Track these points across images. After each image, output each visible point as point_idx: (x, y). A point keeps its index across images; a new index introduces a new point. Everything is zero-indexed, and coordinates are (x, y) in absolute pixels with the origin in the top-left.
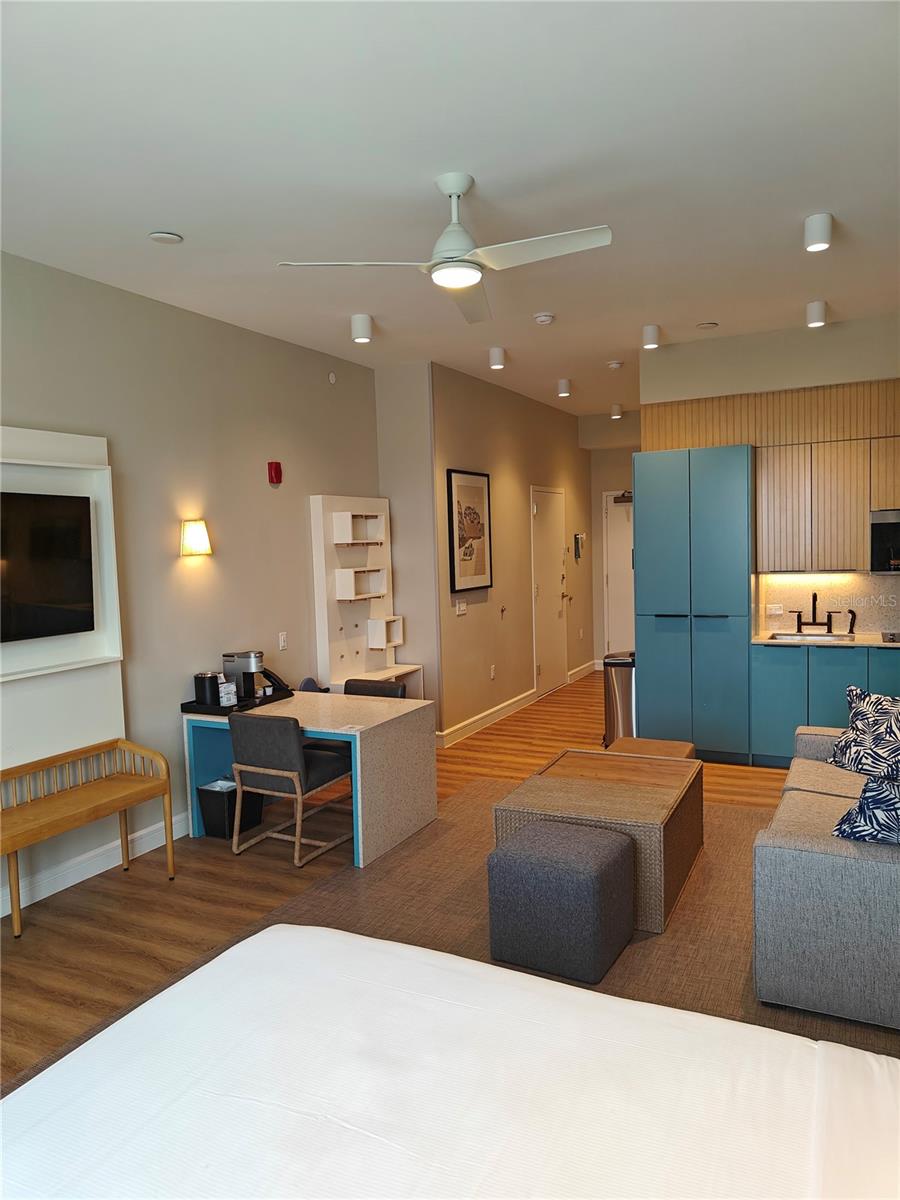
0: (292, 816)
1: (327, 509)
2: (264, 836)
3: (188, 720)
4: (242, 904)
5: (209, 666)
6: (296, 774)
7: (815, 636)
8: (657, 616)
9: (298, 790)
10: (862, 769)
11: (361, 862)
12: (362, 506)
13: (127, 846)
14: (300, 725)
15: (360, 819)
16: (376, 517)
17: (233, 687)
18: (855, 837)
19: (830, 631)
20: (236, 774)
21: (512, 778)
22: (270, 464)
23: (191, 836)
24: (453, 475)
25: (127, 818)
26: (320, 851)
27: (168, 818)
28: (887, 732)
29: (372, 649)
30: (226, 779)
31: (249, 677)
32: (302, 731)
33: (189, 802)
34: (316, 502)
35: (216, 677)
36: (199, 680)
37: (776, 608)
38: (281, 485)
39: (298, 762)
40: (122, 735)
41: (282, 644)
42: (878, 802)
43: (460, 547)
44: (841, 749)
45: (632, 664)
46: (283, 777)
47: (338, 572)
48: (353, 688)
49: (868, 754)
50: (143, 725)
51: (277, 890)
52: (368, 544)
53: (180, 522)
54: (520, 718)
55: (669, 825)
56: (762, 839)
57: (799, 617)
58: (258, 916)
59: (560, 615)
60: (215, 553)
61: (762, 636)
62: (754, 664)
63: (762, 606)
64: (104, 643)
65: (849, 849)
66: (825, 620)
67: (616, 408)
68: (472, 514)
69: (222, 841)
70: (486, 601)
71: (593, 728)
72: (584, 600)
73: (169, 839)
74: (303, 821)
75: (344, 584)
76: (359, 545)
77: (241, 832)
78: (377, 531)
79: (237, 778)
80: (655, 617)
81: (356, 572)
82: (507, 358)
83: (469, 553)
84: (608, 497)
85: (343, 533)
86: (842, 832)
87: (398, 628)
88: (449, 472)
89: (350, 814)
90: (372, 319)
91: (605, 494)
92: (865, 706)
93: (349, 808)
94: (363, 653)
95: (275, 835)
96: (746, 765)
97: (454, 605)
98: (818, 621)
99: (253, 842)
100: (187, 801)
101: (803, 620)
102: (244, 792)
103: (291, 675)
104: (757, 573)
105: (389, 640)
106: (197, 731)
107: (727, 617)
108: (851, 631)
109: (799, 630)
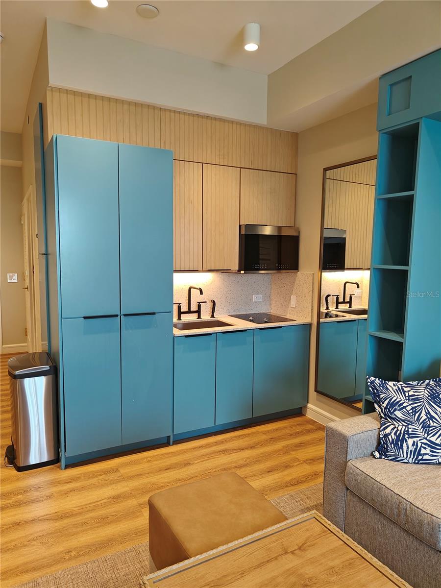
8: (85, 318)
19: (199, 315)
66: (197, 309)
96: (168, 445)
98: (192, 310)
107: (154, 313)
108: (213, 316)
109: (179, 318)
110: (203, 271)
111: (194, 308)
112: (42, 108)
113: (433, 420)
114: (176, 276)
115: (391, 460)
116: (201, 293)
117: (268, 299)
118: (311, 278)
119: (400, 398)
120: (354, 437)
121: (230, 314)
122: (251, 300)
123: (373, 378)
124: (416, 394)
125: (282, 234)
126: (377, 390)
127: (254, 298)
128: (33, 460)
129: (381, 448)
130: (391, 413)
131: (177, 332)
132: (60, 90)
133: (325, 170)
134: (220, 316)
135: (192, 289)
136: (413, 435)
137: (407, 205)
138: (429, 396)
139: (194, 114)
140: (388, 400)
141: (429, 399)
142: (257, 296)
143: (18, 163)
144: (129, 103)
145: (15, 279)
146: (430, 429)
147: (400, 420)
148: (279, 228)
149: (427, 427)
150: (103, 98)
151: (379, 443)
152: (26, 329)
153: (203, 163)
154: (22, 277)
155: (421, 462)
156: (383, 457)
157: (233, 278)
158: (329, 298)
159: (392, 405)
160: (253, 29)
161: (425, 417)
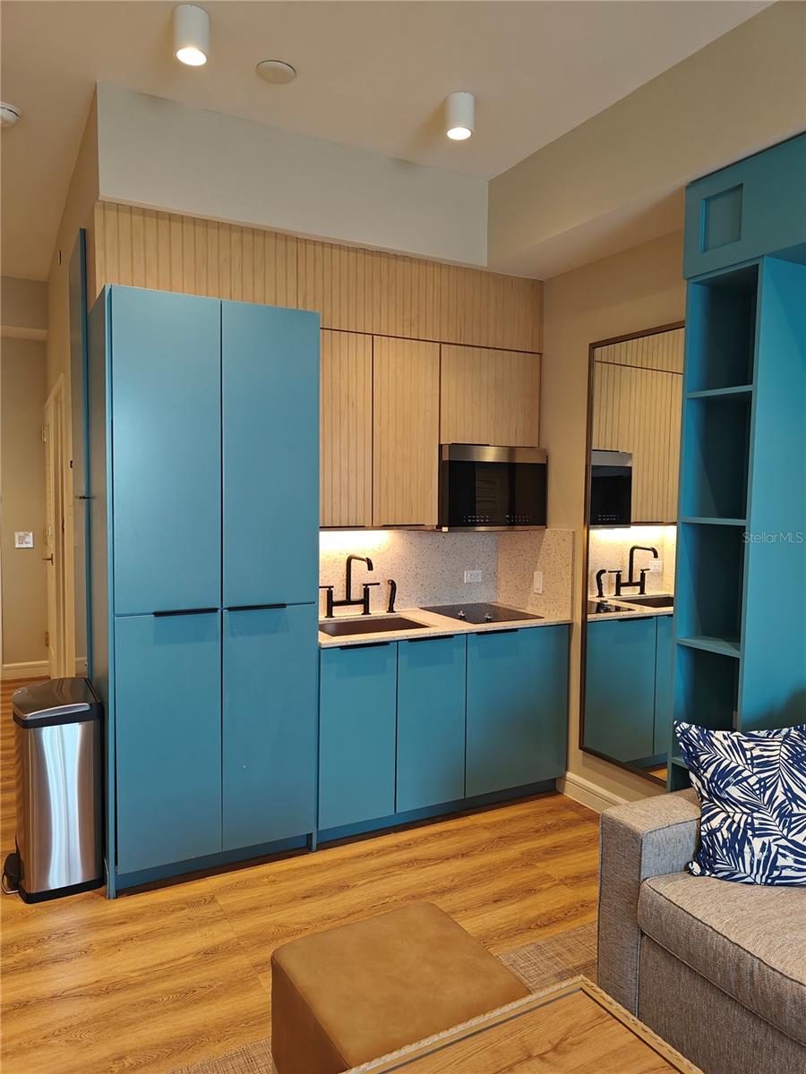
8: (157, 614)
19: (367, 611)
66: (361, 597)
98: (352, 599)
101: (334, 601)
107: (283, 606)
108: (391, 610)
109: (330, 614)
110: (373, 528)
111: (357, 594)
112: (85, 237)
113: (799, 802)
114: (324, 536)
115: (723, 878)
116: (370, 567)
117: (492, 578)
118: (569, 539)
119: (736, 761)
120: (652, 835)
121: (424, 606)
122: (461, 580)
123: (685, 725)
124: (765, 754)
125: (517, 461)
126: (694, 747)
127: (467, 577)
128: (56, 880)
129: (704, 855)
130: (721, 790)
131: (325, 640)
132: (119, 207)
133: (593, 346)
134: (404, 610)
135: (353, 560)
136: (761, 832)
137: (741, 410)
138: (789, 758)
139: (357, 249)
140: (715, 764)
141: (788, 762)
142: (472, 572)
143: (38, 333)
144: (242, 230)
145: (29, 542)
146: (794, 819)
147: (737, 803)
148: (512, 450)
149: (787, 816)
150: (195, 221)
151: (699, 846)
152: (47, 633)
153: (373, 335)
154: (41, 539)
155: (777, 881)
156: (708, 873)
157: (428, 539)
158: (603, 576)
159: (723, 774)
160: (463, 102)
161: (783, 797)
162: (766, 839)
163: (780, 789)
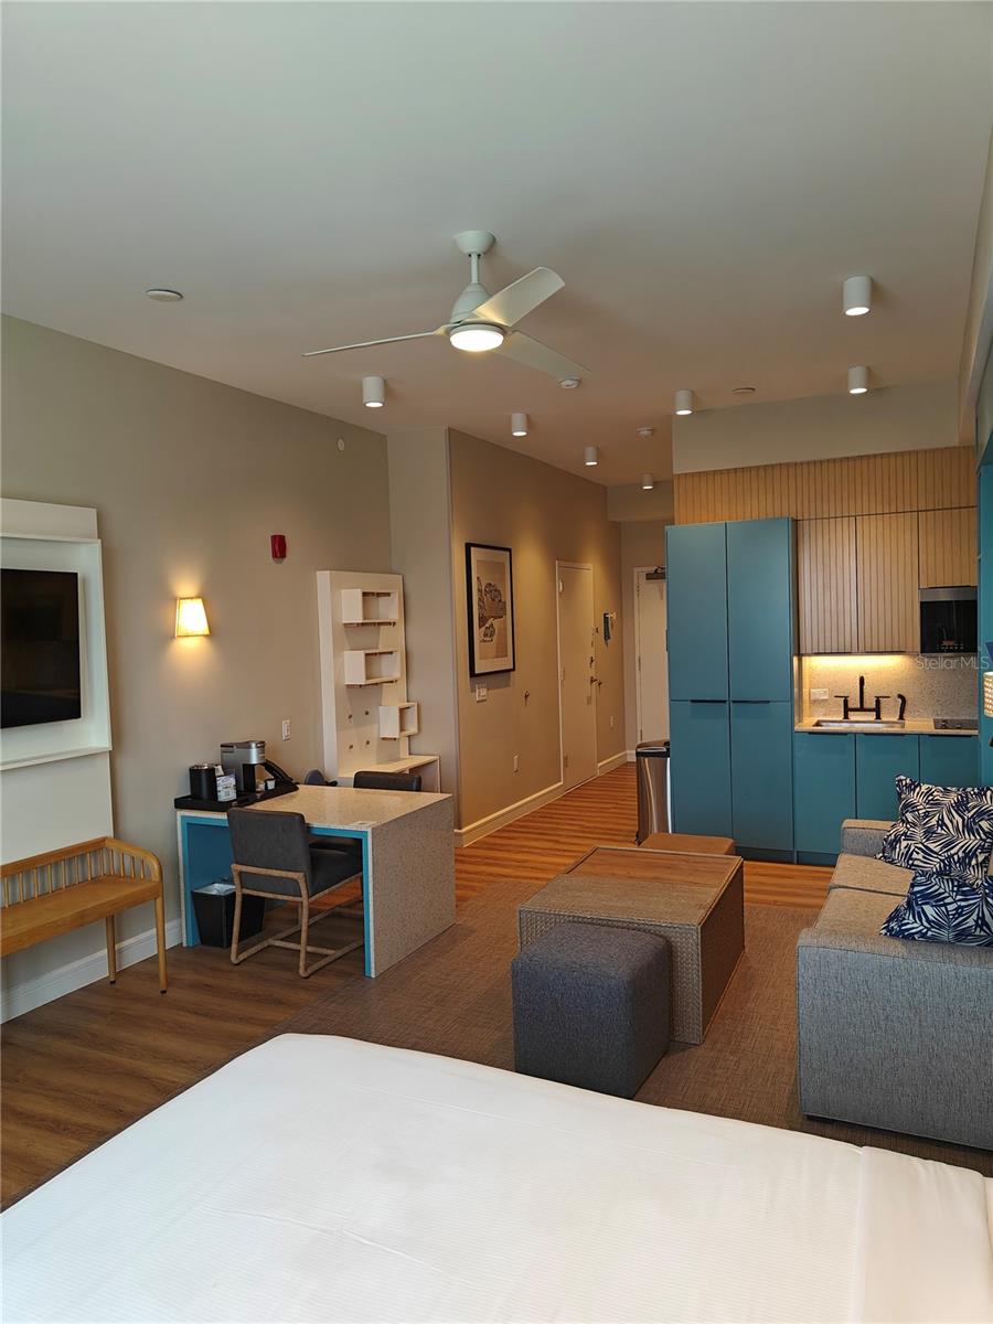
0: (296, 922)
1: (336, 586)
2: (265, 944)
3: (183, 817)
4: (240, 1019)
5: (206, 757)
6: (302, 874)
7: (863, 722)
8: (693, 701)
9: (304, 892)
10: (913, 865)
11: (373, 970)
12: (374, 582)
13: (114, 956)
14: (307, 821)
15: (371, 924)
16: (388, 594)
17: (232, 781)
18: (904, 936)
19: (878, 717)
20: (235, 874)
21: (537, 879)
22: (274, 538)
23: (185, 945)
24: (472, 549)
25: (114, 925)
26: (327, 960)
27: (160, 923)
28: (938, 825)
29: (383, 739)
30: (224, 881)
31: (249, 769)
32: (308, 828)
33: (183, 908)
34: (323, 578)
35: (213, 770)
36: (195, 773)
37: (820, 694)
38: (286, 560)
39: (304, 863)
40: (110, 833)
41: (285, 733)
42: (927, 897)
43: (480, 627)
44: (891, 844)
45: (667, 754)
46: (287, 878)
47: (347, 654)
48: (364, 781)
49: (919, 848)
50: (133, 822)
51: (279, 1002)
52: (380, 624)
53: (174, 600)
54: (546, 814)
55: (707, 927)
56: (805, 938)
57: (846, 702)
58: (260, 1031)
59: (589, 702)
60: (213, 634)
61: (807, 723)
62: (797, 754)
63: (805, 690)
64: (91, 731)
65: (898, 948)
66: (874, 706)
67: (647, 477)
68: (492, 591)
69: (218, 950)
70: (508, 685)
71: (626, 825)
72: (615, 685)
73: (161, 947)
74: (309, 927)
75: (353, 668)
76: (370, 625)
77: (240, 939)
78: (390, 609)
79: (237, 880)
80: (690, 703)
81: (367, 655)
82: (530, 425)
83: (489, 634)
84: (639, 573)
85: (353, 612)
86: (890, 930)
87: (412, 715)
88: (468, 547)
89: (361, 920)
90: (385, 382)
91: (636, 570)
92: (915, 798)
93: (359, 913)
94: (374, 743)
95: (278, 943)
96: (791, 863)
97: (473, 690)
98: (866, 706)
99: (253, 950)
100: (180, 907)
101: (850, 706)
102: (245, 897)
103: (295, 767)
104: (800, 656)
105: (402, 729)
106: (192, 828)
107: (767, 702)
108: (901, 718)
109: (846, 717)
110: (858, 653)
135: (865, 680)
153: (855, 516)
160: (853, 374)
162: (910, 842)
163: (936, 818)
